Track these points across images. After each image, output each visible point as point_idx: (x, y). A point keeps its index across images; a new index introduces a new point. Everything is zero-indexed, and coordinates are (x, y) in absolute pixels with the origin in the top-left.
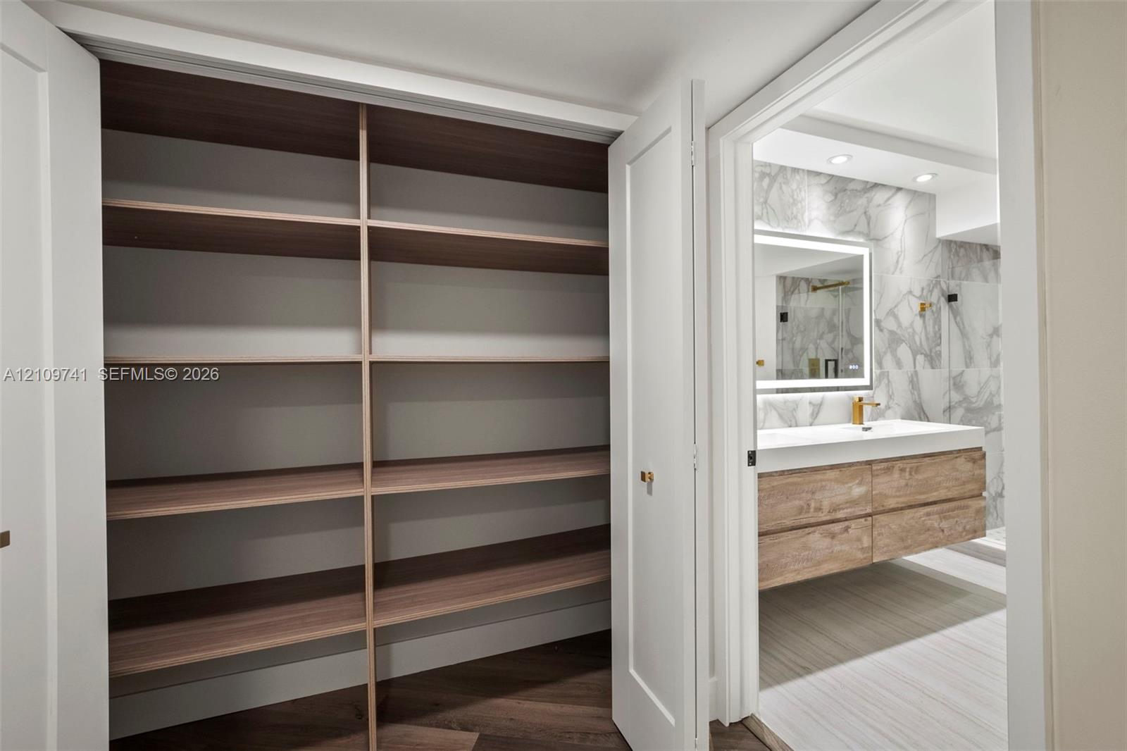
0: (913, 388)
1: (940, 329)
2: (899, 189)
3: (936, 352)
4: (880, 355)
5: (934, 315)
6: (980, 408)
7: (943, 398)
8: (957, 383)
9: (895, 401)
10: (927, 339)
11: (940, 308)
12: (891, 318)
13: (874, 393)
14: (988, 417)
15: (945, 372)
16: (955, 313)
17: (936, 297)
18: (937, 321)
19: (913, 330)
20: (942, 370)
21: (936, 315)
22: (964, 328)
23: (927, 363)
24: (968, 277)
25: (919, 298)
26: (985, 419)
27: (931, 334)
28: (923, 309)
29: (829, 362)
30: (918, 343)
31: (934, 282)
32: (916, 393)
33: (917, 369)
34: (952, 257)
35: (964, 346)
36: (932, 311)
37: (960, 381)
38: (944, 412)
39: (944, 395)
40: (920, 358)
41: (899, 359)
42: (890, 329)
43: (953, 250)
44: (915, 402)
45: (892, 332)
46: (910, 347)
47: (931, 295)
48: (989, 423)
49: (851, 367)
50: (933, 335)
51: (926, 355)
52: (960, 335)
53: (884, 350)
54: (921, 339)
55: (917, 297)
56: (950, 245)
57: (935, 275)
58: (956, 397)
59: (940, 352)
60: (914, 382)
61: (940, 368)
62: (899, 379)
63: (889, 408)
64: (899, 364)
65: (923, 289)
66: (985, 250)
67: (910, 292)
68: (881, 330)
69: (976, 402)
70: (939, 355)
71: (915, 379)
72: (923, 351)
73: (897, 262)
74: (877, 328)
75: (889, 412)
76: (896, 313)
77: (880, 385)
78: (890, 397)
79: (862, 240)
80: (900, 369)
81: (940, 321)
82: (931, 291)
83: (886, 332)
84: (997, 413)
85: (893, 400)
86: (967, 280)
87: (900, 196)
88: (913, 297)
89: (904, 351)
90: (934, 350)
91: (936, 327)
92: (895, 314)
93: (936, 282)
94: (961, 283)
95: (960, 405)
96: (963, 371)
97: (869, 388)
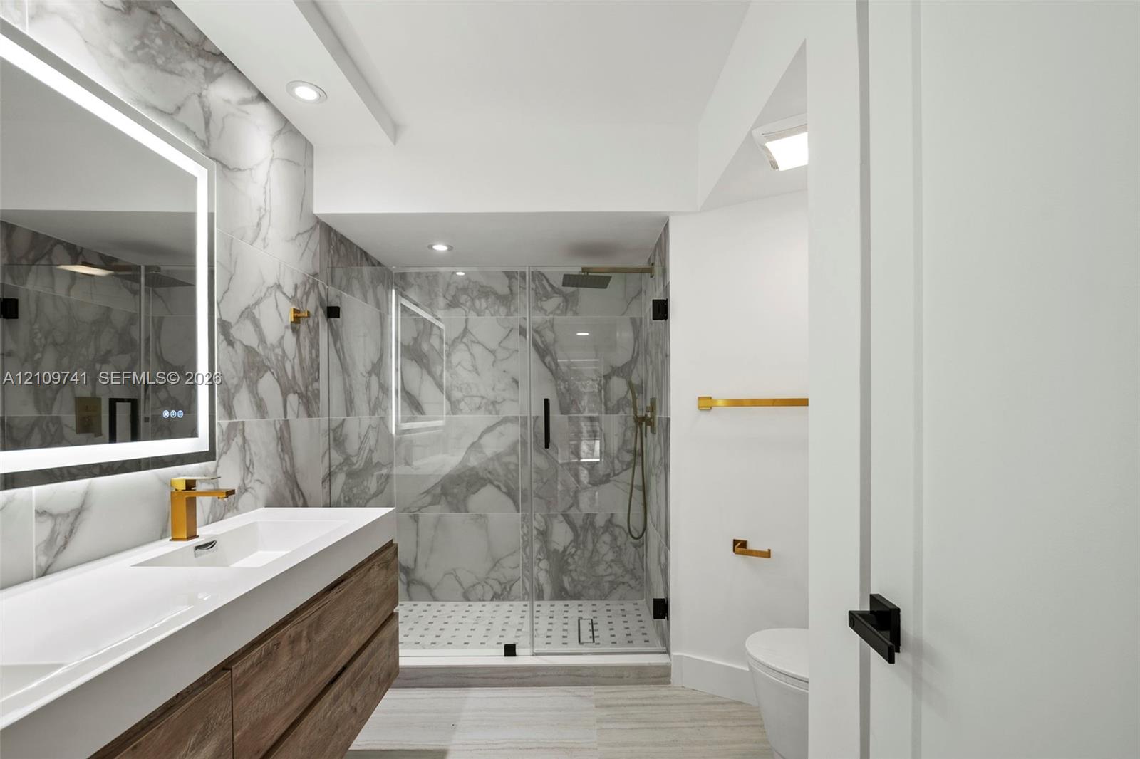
0: (282, 450)
1: (318, 356)
2: (262, 97)
3: (314, 390)
4: (229, 390)
5: (310, 333)
6: (360, 470)
7: (322, 462)
8: (337, 438)
9: (256, 476)
10: (303, 369)
11: (318, 323)
12: (248, 325)
13: (217, 466)
14: (367, 481)
15: (324, 420)
16: (335, 335)
17: (311, 305)
18: (314, 344)
19: (284, 351)
20: (321, 418)
21: (313, 334)
22: (345, 358)
23: (302, 408)
24: (348, 288)
25: (292, 299)
26: (365, 483)
27: (307, 362)
28: (297, 320)
29: (118, 404)
30: (290, 374)
31: (311, 281)
32: (287, 457)
33: (288, 418)
34: (332, 252)
35: (345, 384)
36: (309, 326)
37: (341, 435)
38: (323, 482)
39: (323, 456)
40: (293, 399)
41: (262, 400)
42: (245, 343)
43: (333, 243)
44: (285, 472)
45: (249, 350)
46: (278, 380)
47: (307, 300)
48: (369, 489)
49: (166, 414)
50: (310, 364)
51: (300, 396)
52: (341, 370)
53: (235, 381)
54: (293, 368)
55: (288, 298)
56: (330, 234)
57: (312, 272)
58: (337, 458)
59: (319, 391)
60: (284, 439)
61: (319, 417)
62: (260, 434)
63: (246, 490)
64: (261, 408)
65: (296, 287)
66: (364, 259)
67: (279, 286)
68: (231, 343)
69: (357, 461)
70: (317, 395)
71: (286, 435)
72: (296, 388)
73: (259, 224)
74: (222, 337)
75: (246, 499)
76: (257, 316)
77: (228, 449)
78: (247, 469)
79: (193, 146)
80: (263, 417)
81: (318, 344)
82: (307, 294)
83: (238, 346)
84: (375, 473)
85: (252, 474)
86: (347, 293)
87: (261, 108)
88: (282, 295)
89: (268, 385)
90: (310, 388)
91: (314, 351)
92: (254, 317)
93: (311, 282)
94: (341, 294)
95: (341, 469)
96: (344, 420)
97: (209, 456)
